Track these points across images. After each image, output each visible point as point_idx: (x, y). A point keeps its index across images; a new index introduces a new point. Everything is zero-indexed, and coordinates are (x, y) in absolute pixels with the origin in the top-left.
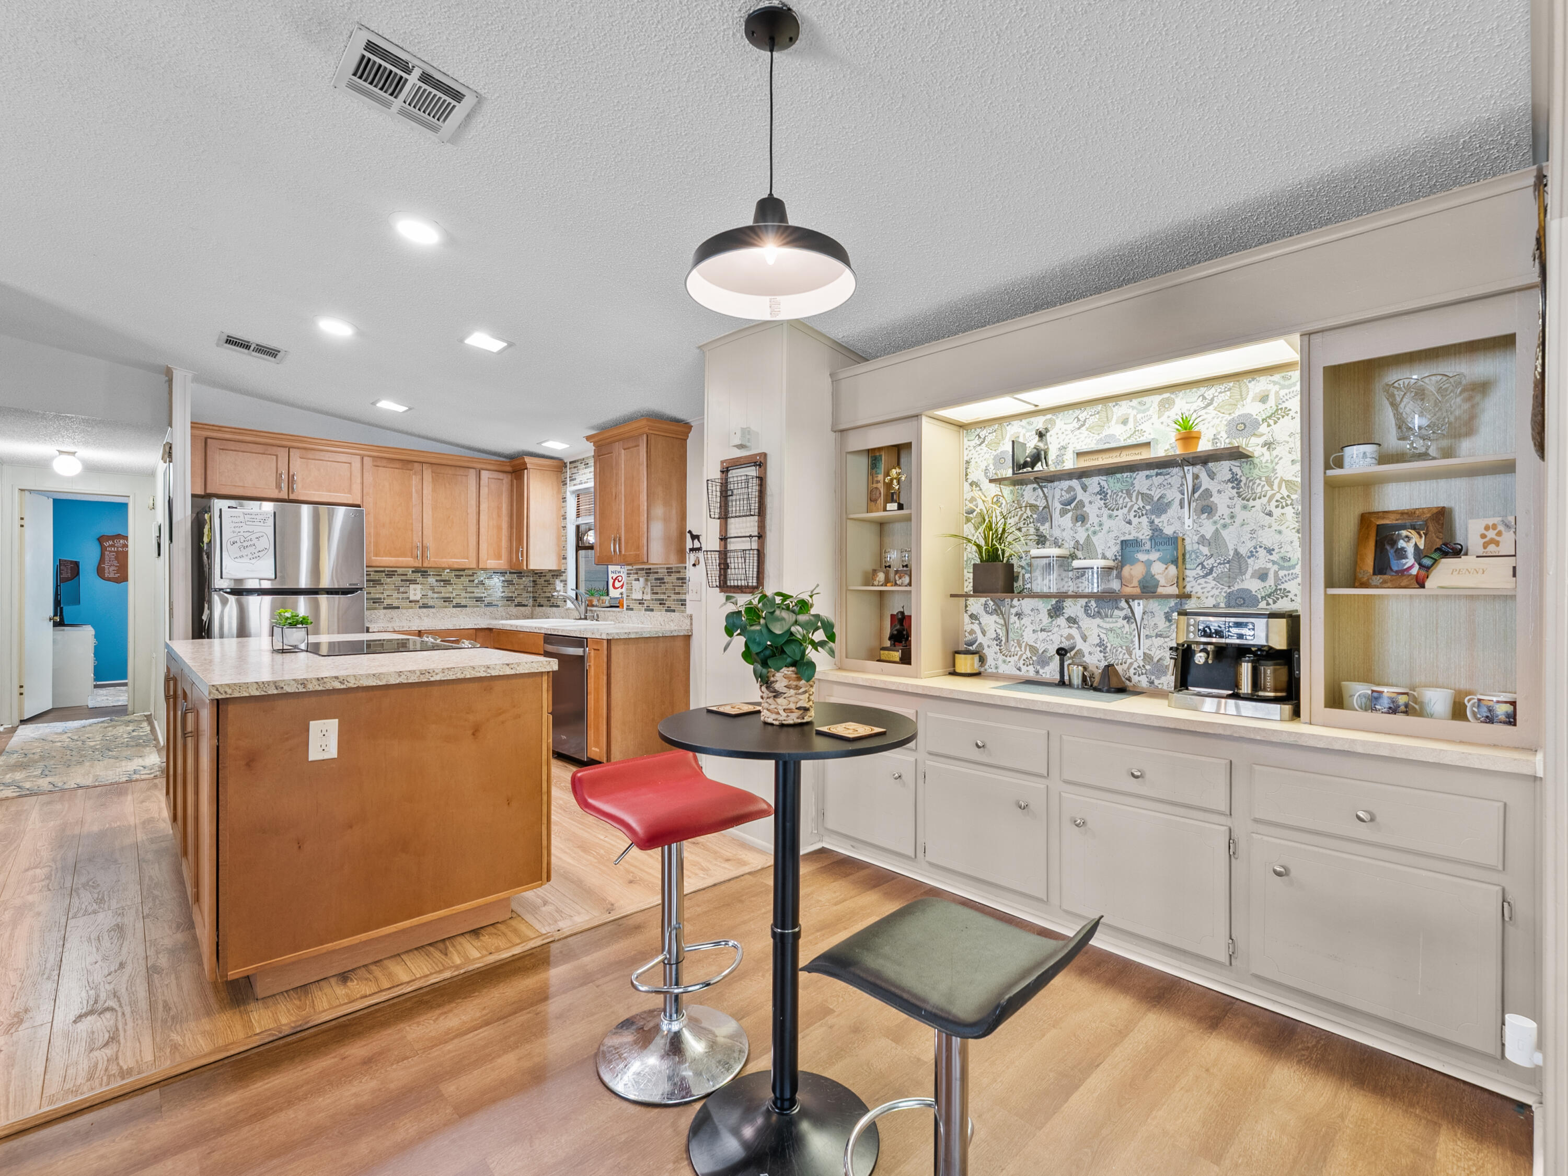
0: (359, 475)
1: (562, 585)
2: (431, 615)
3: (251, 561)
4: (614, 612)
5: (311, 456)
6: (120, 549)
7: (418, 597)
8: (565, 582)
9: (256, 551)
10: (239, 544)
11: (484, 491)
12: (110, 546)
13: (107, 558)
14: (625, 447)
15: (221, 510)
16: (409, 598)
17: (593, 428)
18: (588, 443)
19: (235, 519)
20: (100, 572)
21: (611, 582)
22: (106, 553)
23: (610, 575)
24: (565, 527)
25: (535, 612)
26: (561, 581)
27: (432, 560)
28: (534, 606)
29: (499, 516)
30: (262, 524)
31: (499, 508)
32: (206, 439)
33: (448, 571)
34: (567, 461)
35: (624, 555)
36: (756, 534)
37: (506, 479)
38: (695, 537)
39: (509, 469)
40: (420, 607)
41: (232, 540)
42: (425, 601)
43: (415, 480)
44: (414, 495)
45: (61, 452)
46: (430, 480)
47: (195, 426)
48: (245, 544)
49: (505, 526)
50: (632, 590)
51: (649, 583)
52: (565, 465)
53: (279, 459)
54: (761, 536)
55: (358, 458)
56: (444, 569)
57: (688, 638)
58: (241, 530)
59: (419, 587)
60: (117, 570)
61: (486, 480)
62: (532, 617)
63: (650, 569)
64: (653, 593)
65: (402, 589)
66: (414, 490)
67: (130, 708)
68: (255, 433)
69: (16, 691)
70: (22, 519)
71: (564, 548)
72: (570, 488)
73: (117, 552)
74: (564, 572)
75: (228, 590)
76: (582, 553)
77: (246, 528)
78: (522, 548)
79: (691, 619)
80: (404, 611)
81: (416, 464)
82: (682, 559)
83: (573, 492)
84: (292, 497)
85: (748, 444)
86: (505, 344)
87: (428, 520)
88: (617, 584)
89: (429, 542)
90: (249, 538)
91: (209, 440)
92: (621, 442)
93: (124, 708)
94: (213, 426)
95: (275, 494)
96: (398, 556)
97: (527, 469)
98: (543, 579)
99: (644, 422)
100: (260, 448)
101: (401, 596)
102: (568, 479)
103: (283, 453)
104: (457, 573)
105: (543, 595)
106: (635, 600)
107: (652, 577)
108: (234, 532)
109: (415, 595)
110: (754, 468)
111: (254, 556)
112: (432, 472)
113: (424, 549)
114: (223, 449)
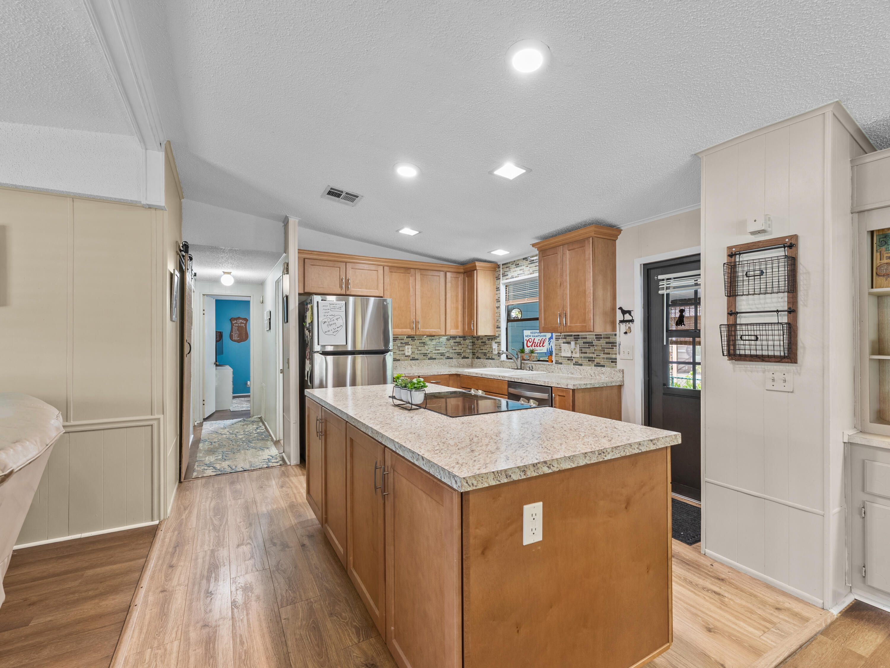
0: (382, 278)
1: (496, 345)
2: (417, 364)
3: (334, 334)
4: (544, 365)
5: (357, 267)
6: (240, 325)
7: (409, 354)
8: (499, 343)
9: (336, 327)
10: (328, 323)
11: (449, 285)
12: (235, 323)
13: (234, 330)
14: (570, 248)
15: (318, 302)
16: (405, 354)
17: (537, 238)
18: (534, 248)
19: (325, 308)
20: (231, 337)
21: (525, 342)
22: (234, 327)
23: (525, 338)
24: (499, 307)
25: (474, 362)
26: (496, 343)
27: (422, 330)
28: (473, 358)
29: (457, 301)
30: (339, 310)
31: (457, 296)
32: (304, 259)
33: (426, 336)
34: (500, 263)
35: (570, 326)
36: (786, 308)
37: (461, 277)
38: (624, 312)
39: (462, 271)
40: (411, 360)
41: (324, 321)
42: (413, 356)
43: (411, 280)
44: (411, 289)
45: (224, 273)
46: (420, 280)
47: (300, 251)
48: (330, 323)
49: (460, 307)
50: (561, 350)
51: (578, 346)
52: (499, 266)
53: (341, 269)
54: (792, 311)
55: (382, 267)
56: (423, 335)
57: (620, 387)
58: (329, 314)
59: (410, 347)
60: (238, 336)
61: (450, 278)
62: (472, 366)
63: (579, 335)
64: (582, 353)
65: (401, 349)
66: (411, 286)
67: (252, 414)
68: (329, 254)
69: (202, 403)
70: (204, 310)
71: (498, 321)
72: (503, 282)
73: (238, 326)
74: (499, 337)
75: (321, 352)
76: (509, 324)
77: (331, 313)
78: (474, 321)
79: (623, 373)
80: (403, 362)
81: (412, 270)
82: (614, 329)
83: (504, 284)
84: (348, 293)
85: (769, 229)
86: (524, 171)
87: (419, 305)
88: (529, 344)
89: (419, 319)
90: (332, 319)
91: (306, 260)
92: (566, 246)
93: (248, 412)
94: (308, 251)
95: (339, 291)
96: (402, 328)
97: (476, 270)
98: (480, 341)
99: (592, 228)
100: (331, 264)
101: (400, 353)
102: (501, 275)
103: (343, 266)
104: (430, 338)
105: (481, 351)
106: (564, 357)
107: (581, 341)
108: (325, 316)
109: (408, 352)
110: (783, 249)
111: (336, 330)
112: (421, 274)
113: (417, 323)
114: (313, 265)
